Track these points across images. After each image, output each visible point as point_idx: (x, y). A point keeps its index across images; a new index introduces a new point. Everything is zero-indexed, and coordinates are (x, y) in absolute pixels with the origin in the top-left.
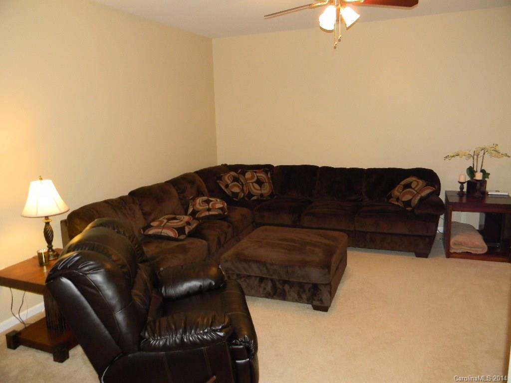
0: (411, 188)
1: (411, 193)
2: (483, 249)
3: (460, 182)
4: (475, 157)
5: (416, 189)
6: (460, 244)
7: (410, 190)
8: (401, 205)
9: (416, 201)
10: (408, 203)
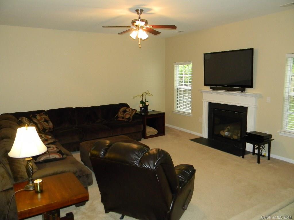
0: (127, 112)
1: (129, 114)
2: (156, 132)
3: (140, 107)
4: (143, 96)
5: (130, 112)
6: (150, 132)
7: (127, 113)
8: (125, 120)
9: (131, 117)
10: (129, 119)
